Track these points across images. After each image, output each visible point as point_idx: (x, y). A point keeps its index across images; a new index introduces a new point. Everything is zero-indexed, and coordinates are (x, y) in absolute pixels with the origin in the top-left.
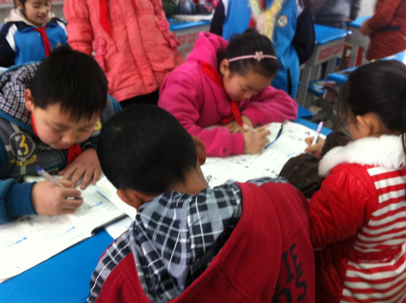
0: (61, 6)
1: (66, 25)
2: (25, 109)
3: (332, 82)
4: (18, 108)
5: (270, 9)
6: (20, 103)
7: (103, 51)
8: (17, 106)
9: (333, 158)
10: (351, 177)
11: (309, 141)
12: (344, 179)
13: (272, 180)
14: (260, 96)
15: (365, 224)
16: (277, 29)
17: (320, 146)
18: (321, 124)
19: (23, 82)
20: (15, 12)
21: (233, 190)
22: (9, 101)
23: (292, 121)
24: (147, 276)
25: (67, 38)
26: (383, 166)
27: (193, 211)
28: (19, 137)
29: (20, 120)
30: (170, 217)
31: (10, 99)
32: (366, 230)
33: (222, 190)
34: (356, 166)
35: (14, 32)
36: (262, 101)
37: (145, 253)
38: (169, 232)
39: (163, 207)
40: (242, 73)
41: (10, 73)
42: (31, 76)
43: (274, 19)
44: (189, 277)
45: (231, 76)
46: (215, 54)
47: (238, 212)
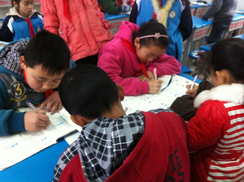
0: (39, 6)
1: (43, 17)
2: (20, 67)
3: (203, 51)
4: (16, 67)
5: (165, 7)
6: (16, 64)
7: (66, 31)
8: (15, 66)
9: (203, 97)
10: (214, 109)
11: (189, 87)
12: (210, 109)
13: (164, 111)
14: (158, 60)
15: (222, 137)
16: (169, 19)
17: (195, 90)
18: (196, 77)
19: (18, 51)
20: (12, 9)
21: (139, 116)
22: (10, 62)
23: (178, 74)
24: (88, 168)
25: (43, 25)
26: (233, 102)
27: (115, 129)
28: (16, 85)
29: (17, 74)
30: (102, 132)
31: (11, 61)
32: (222, 141)
33: (132, 116)
34: (217, 102)
35: (12, 22)
36: (160, 62)
37: (86, 154)
38: (101, 141)
39: (97, 126)
40: (147, 46)
41: (10, 46)
42: (23, 48)
43: (167, 13)
44: (112, 169)
45: (140, 48)
46: (131, 34)
47: (142, 130)
